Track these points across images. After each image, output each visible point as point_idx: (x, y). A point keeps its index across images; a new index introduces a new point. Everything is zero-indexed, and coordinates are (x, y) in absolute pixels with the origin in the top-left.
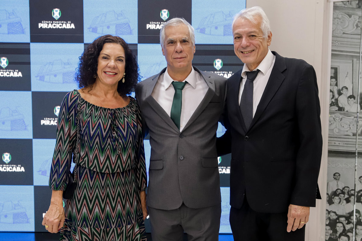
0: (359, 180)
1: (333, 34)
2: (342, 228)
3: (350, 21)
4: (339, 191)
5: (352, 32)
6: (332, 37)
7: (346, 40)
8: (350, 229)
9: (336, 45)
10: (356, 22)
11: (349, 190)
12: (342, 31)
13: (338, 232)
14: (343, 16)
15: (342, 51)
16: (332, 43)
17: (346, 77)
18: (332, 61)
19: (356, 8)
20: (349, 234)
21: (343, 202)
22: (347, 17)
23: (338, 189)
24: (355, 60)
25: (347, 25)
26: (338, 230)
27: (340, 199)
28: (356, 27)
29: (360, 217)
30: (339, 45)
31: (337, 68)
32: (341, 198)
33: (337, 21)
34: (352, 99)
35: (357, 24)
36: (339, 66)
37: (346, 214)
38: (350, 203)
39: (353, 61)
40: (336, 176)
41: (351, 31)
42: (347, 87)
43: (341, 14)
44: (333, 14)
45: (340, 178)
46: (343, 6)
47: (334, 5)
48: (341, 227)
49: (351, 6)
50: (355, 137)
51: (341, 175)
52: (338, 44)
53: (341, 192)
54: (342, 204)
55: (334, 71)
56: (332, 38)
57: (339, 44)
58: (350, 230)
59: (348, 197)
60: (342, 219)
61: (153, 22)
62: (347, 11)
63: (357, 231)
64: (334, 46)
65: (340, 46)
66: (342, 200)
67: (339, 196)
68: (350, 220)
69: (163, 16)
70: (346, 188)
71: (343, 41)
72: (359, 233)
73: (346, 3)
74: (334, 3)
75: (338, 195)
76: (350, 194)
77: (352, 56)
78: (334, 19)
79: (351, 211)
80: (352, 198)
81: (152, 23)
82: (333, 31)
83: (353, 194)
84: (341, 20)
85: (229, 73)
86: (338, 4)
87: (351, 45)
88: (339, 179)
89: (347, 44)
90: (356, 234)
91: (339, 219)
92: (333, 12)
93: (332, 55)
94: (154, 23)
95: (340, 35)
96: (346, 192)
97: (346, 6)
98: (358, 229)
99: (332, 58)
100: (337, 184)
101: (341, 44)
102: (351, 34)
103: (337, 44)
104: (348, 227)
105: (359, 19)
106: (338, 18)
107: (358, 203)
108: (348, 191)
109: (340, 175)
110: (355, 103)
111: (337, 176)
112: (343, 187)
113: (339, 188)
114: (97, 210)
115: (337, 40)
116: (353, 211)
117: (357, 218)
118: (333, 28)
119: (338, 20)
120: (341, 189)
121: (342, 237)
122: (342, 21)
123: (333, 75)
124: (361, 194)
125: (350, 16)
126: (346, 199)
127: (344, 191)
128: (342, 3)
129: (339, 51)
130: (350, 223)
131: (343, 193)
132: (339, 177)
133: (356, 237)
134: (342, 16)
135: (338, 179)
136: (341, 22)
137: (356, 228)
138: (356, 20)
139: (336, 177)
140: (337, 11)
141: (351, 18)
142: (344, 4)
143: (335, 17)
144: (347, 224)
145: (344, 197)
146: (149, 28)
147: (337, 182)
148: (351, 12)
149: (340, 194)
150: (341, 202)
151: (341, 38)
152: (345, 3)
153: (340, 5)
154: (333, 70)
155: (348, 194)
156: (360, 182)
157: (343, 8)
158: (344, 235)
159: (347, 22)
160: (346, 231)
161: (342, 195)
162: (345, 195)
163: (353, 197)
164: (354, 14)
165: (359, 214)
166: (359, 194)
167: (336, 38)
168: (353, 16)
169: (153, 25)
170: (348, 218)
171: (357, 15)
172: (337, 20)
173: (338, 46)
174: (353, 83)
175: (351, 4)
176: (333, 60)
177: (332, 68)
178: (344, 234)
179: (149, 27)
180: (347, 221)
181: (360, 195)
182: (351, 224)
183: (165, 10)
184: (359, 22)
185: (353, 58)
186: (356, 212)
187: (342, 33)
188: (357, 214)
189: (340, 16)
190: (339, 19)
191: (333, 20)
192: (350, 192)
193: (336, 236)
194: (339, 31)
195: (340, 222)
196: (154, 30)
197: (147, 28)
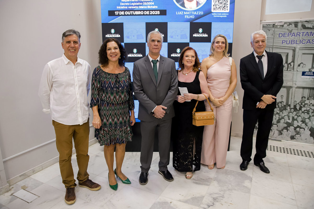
10: (272, 33)
19: (272, 27)
22: (268, 31)
24: (271, 48)
43: (266, 29)
46: (267, 26)
62: (268, 28)
74: (263, 25)
77: (270, 47)
86: (264, 25)
92: (262, 28)
105: (273, 32)
114: (110, 120)
125: (269, 30)
140: (264, 28)
148: (270, 29)
164: (271, 30)
168: (270, 31)
171: (272, 30)
175: (270, 26)
183: (201, 29)
184: (273, 33)
196: (196, 37)
197: (193, 36)
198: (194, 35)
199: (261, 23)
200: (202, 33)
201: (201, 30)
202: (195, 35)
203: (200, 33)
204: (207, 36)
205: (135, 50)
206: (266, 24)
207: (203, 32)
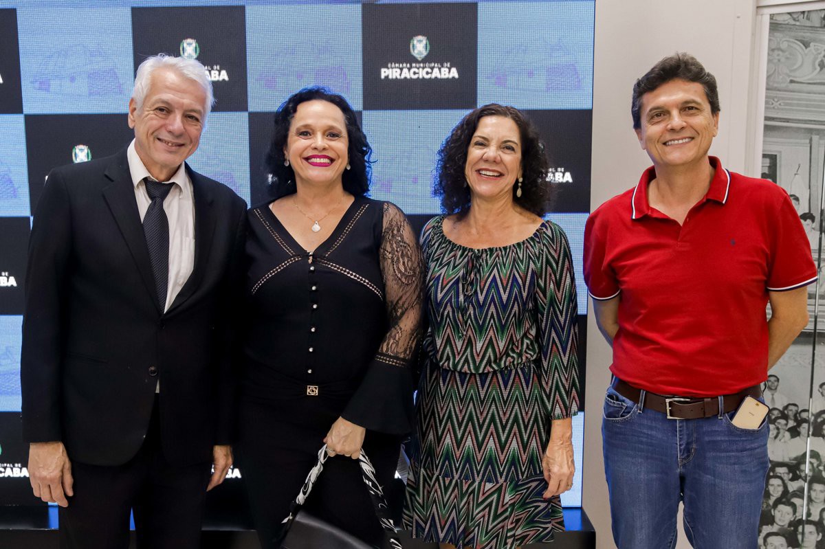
0: (819, 391)
1: (767, 84)
2: (781, 489)
3: (806, 55)
4: (776, 413)
5: (809, 79)
6: (767, 89)
7: (796, 95)
8: (797, 491)
9: (774, 108)
10: (820, 58)
11: (797, 411)
12: (789, 76)
13: (771, 497)
14: (792, 44)
15: (787, 120)
16: (767, 103)
17: (795, 174)
18: (764, 141)
19: (821, 27)
20: (796, 501)
21: (784, 436)
22: (799, 47)
23: (775, 409)
24: (815, 138)
25: (799, 63)
26: (771, 492)
27: (778, 429)
28: (818, 68)
29: (818, 466)
30: (779, 107)
31: (776, 156)
32: (780, 427)
33: (778, 55)
34: (809, 221)
35: (822, 61)
36: (780, 152)
37: (790, 460)
38: (798, 437)
39: (811, 140)
40: (770, 381)
41: (809, 77)
42: (797, 195)
43: (787, 41)
44: (770, 40)
45: (778, 385)
46: (793, 22)
47: (773, 21)
48: (779, 486)
49: (808, 23)
50: (812, 301)
51: (780, 381)
52: (780, 104)
53: (780, 415)
54: (782, 440)
55: (770, 163)
56: (766, 93)
57: (782, 104)
58: (798, 493)
59: (795, 424)
60: (781, 471)
61: (395, 64)
62: (800, 34)
63: (813, 494)
64: (770, 108)
65: (782, 109)
66: (781, 431)
67: (776, 424)
68: (798, 472)
69: (416, 51)
70: (791, 407)
71: (789, 99)
72: (816, 498)
73: (798, 17)
74: (772, 16)
75: (773, 422)
76: (799, 419)
77: (810, 131)
78: (771, 50)
79: (800, 453)
80: (804, 428)
81: (393, 65)
82: (768, 77)
83: (805, 419)
84: (787, 53)
85: (557, 171)
86: (780, 19)
87: (807, 106)
88: (776, 389)
89: (798, 105)
90: (810, 500)
91: (774, 471)
92: (770, 36)
93: (767, 128)
94: (397, 65)
95: (783, 86)
96: (791, 414)
97: (798, 23)
98: (815, 490)
99: (765, 135)
100: (773, 398)
101: (786, 104)
102: (809, 83)
103: (776, 104)
104: (793, 486)
106: (779, 49)
107: (816, 438)
108: (794, 412)
109: (778, 380)
110: (813, 229)
111: (773, 383)
112: (786, 404)
113: (776, 407)
115: (776, 97)
116: (805, 454)
117: (813, 469)
118: (767, 72)
119: (780, 53)
120: (781, 409)
121: (781, 507)
122: (789, 56)
123: (766, 171)
124: (822, 419)
125: (806, 45)
126: (790, 430)
127: (786, 412)
128: (789, 16)
129: (780, 119)
130: (797, 480)
131: (785, 416)
132: (776, 383)
133: (811, 507)
134: (788, 45)
135: (773, 388)
136: (787, 58)
137: (810, 489)
138: (820, 54)
139: (770, 383)
140: (777, 34)
141: (808, 49)
142: (794, 20)
143: (773, 47)
144: (792, 480)
145: (786, 425)
146: (387, 77)
147: (773, 395)
148: (808, 35)
149: (777, 418)
150: (780, 436)
151: (785, 91)
152: (795, 16)
153: (784, 21)
154: (768, 161)
155: (796, 419)
156: (822, 393)
157: (792, 27)
158: (784, 503)
159: (800, 56)
160: (789, 495)
161: (783, 422)
162: (787, 422)
163: (805, 425)
164: (815, 40)
165: (817, 460)
166: (819, 420)
167: (774, 92)
168: (812, 44)
169: (394, 70)
170: (794, 468)
171: (820, 41)
172: (776, 52)
173: (778, 109)
174: (810, 188)
175: (808, 19)
176: (768, 139)
177: (764, 156)
178: (784, 500)
179: (386, 74)
180: (791, 475)
181: (822, 421)
182: (800, 480)
183: (420, 38)
185: (812, 134)
186: (811, 457)
187: (789, 80)
188: (814, 461)
189: (784, 46)
190: (782, 51)
191: (769, 54)
192: (800, 416)
193: (768, 505)
194: (781, 77)
195: (776, 477)
196: (396, 81)
197: (383, 76)
198: (383, 70)
199: (758, 7)
200: (426, 60)
201: (420, 46)
202: (391, 72)
203: (416, 61)
204: (456, 76)
205: (82, 150)
206: (789, 13)
207: (433, 57)
